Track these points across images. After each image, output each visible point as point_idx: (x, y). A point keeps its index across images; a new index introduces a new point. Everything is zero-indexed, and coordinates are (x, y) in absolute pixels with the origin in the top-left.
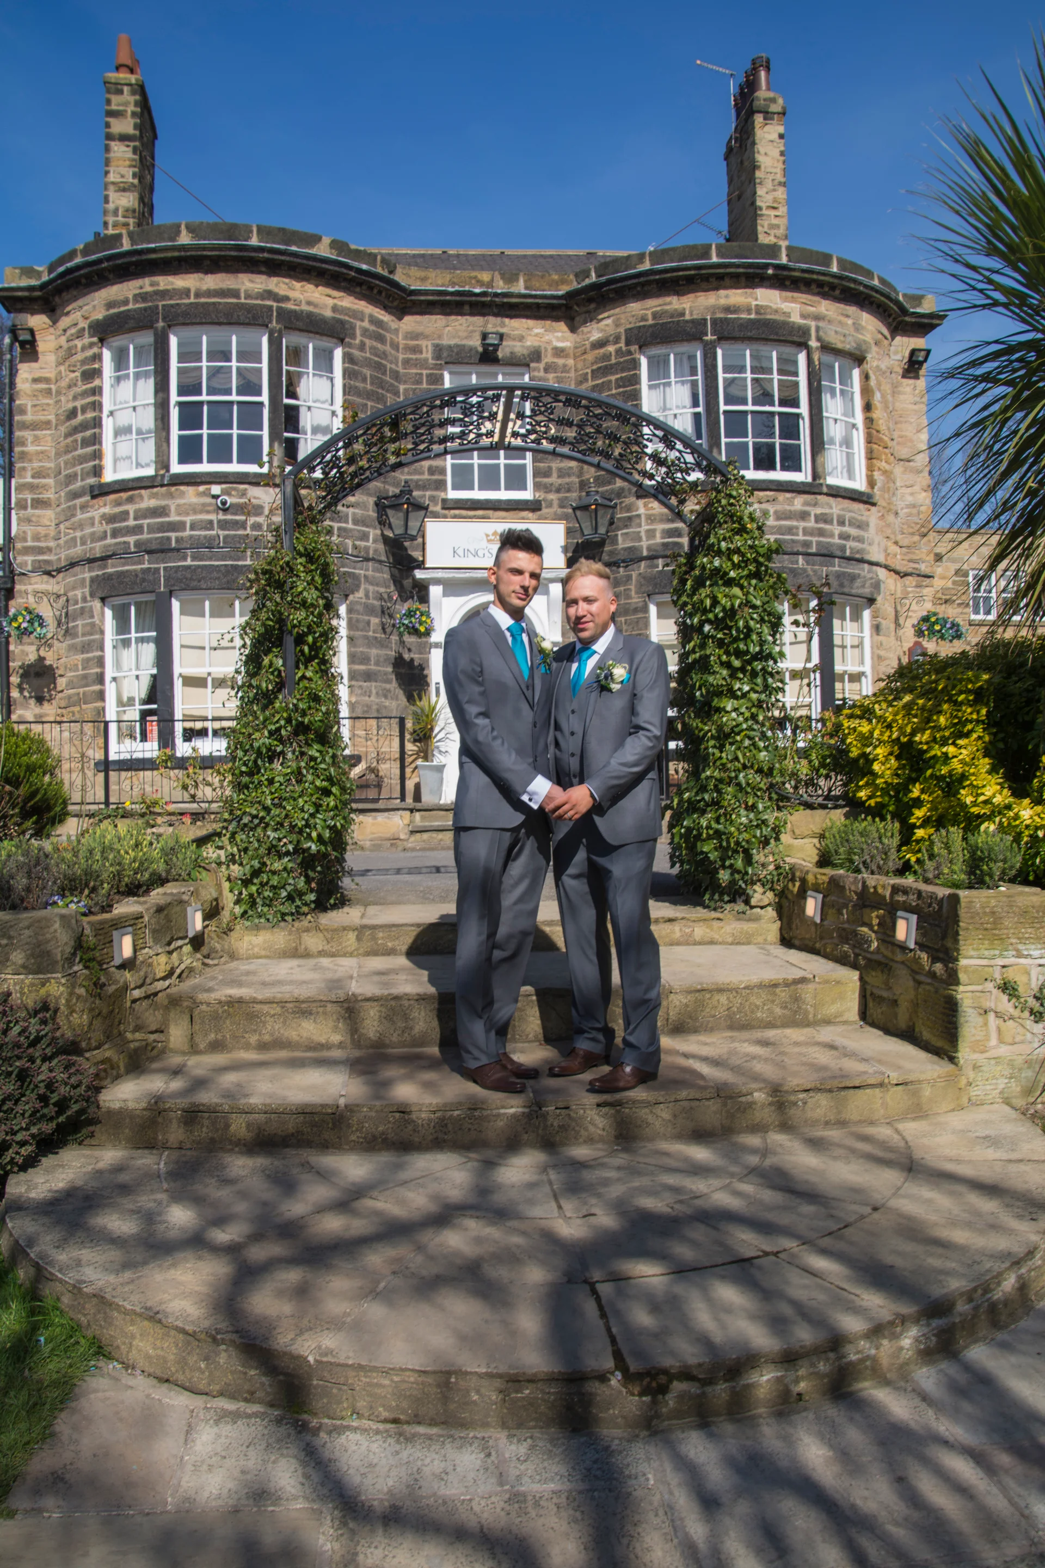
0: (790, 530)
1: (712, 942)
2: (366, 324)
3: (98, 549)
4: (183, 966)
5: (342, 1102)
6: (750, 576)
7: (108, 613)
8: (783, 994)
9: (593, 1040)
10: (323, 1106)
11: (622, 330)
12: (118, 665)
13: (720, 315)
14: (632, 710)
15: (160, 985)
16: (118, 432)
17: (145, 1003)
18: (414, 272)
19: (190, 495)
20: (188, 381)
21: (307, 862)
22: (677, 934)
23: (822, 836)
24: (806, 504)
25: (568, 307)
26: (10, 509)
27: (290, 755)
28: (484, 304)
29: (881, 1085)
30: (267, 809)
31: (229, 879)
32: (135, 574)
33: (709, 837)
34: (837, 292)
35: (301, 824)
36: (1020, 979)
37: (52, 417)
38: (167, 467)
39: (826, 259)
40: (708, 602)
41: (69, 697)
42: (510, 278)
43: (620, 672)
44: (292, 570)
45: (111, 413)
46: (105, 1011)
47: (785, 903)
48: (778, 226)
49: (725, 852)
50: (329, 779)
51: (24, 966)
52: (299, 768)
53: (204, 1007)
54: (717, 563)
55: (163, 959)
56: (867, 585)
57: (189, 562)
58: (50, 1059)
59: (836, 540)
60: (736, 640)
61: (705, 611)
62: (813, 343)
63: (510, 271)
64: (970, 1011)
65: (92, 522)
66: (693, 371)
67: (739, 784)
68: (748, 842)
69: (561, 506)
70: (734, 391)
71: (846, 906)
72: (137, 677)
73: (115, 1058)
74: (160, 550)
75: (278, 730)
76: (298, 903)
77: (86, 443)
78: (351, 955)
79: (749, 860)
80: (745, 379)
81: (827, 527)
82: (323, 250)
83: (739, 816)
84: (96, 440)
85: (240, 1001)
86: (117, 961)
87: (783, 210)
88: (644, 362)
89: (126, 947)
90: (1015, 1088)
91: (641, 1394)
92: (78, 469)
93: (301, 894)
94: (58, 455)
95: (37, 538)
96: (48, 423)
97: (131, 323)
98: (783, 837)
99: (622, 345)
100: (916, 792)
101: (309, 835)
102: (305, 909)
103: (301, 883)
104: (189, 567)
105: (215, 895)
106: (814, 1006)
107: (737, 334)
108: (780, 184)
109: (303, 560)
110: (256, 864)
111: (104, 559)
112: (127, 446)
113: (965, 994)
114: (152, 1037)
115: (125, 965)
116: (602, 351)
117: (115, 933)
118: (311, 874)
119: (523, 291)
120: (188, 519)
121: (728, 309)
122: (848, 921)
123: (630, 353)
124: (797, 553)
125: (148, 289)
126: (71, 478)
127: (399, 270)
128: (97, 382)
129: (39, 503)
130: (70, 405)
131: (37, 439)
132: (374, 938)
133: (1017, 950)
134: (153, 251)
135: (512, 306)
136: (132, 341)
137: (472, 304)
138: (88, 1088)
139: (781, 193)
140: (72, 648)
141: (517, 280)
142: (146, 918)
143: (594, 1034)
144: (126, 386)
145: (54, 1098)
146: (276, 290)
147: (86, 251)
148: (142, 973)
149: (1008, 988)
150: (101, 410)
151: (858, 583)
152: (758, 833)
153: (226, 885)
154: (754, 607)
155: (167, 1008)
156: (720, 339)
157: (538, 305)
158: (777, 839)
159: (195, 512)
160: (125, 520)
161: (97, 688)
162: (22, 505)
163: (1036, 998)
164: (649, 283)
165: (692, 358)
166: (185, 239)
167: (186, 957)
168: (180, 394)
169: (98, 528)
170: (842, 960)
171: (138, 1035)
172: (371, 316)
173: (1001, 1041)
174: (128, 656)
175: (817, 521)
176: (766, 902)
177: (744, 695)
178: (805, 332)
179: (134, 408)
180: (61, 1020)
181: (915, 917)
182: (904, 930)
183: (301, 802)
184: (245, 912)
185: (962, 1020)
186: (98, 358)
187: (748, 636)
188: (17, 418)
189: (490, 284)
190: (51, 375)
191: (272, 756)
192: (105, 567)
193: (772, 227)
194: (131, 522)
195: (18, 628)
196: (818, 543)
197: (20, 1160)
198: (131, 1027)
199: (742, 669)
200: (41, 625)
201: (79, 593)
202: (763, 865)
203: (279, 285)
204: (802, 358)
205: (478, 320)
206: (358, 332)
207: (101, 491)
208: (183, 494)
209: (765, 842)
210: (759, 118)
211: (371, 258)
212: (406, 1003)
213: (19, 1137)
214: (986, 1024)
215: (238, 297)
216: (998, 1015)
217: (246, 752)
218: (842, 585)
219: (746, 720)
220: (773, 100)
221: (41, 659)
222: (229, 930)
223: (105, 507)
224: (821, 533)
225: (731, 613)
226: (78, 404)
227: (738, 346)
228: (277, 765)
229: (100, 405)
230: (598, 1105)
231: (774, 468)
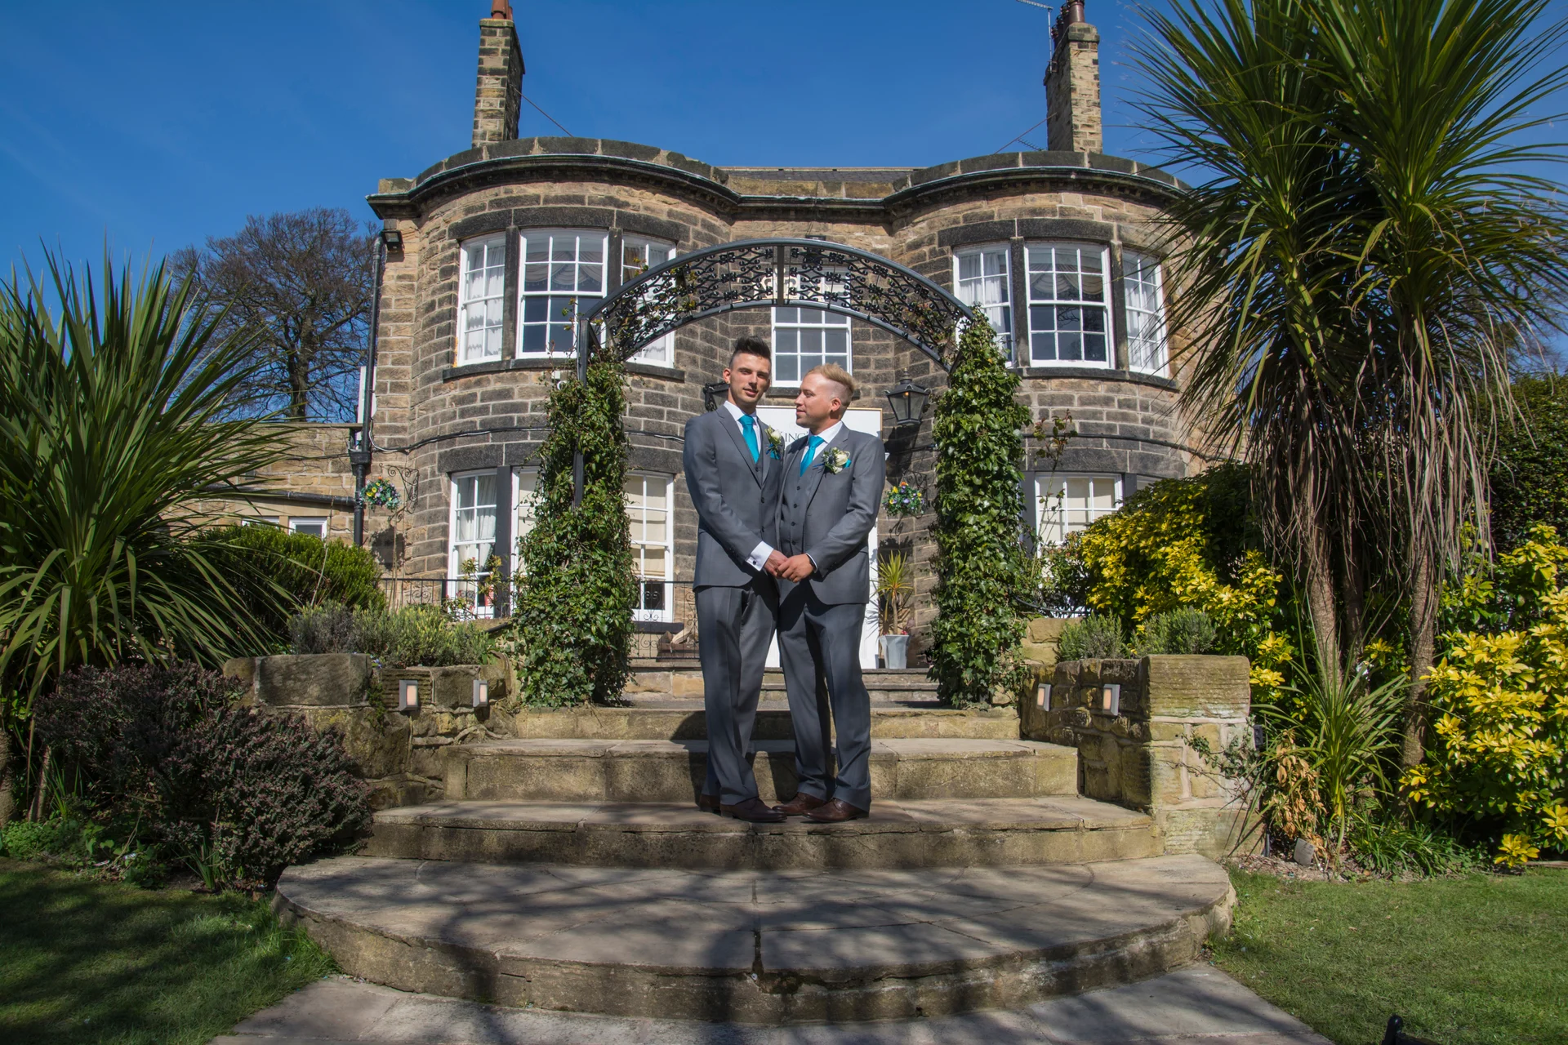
0: (1094, 415)
1: (955, 736)
2: (699, 228)
3: (447, 427)
4: (466, 732)
5: (581, 824)
6: (991, 404)
7: (454, 487)
8: (1004, 766)
9: (815, 786)
10: (564, 824)
11: (935, 232)
12: (461, 534)
13: (1026, 217)
14: (849, 491)
15: (442, 740)
16: (471, 323)
17: (426, 751)
18: (745, 181)
19: (533, 378)
20: (534, 278)
21: (589, 654)
22: (923, 728)
23: (1059, 641)
24: (1110, 390)
25: (886, 213)
26: (372, 392)
27: (576, 559)
28: (808, 210)
29: (1076, 828)
30: (553, 606)
31: (517, 668)
32: (480, 451)
33: (954, 640)
34: (1138, 195)
35: (581, 618)
36: (1211, 738)
37: (413, 311)
38: (513, 355)
39: (1127, 165)
40: (952, 427)
41: (415, 564)
42: (834, 187)
43: (842, 457)
44: (583, 397)
45: (465, 306)
46: (387, 746)
47: (1024, 700)
48: (1093, 143)
49: (968, 653)
50: (609, 580)
51: (318, 698)
52: (583, 570)
53: (478, 759)
54: (960, 393)
55: (446, 718)
56: (1172, 466)
57: (529, 440)
58: (334, 773)
59: (1140, 425)
60: (977, 460)
61: (950, 436)
62: (1115, 242)
63: (832, 180)
64: (1162, 764)
65: (443, 403)
66: (1002, 269)
67: (980, 591)
68: (988, 642)
69: (878, 395)
70: (1041, 287)
71: (1068, 690)
72: (478, 546)
73: (394, 790)
74: (503, 429)
75: (565, 536)
76: (577, 689)
77: (441, 332)
78: (622, 737)
79: (989, 659)
80: (1051, 276)
81: (1131, 412)
82: (661, 161)
83: (979, 618)
84: (451, 329)
85: (510, 754)
86: (402, 707)
87: (1097, 128)
88: (956, 261)
89: (411, 696)
90: (1209, 840)
91: (772, 992)
92: (433, 355)
93: (580, 683)
94: (416, 343)
95: (393, 418)
96: (410, 315)
97: (487, 226)
98: (1023, 641)
99: (936, 245)
100: (1140, 594)
101: (589, 629)
102: (583, 696)
103: (581, 672)
104: (529, 445)
105: (501, 676)
106: (1035, 778)
107: (1043, 234)
108: (1095, 104)
109: (594, 390)
110: (540, 652)
111: (452, 437)
112: (478, 336)
113: (1157, 749)
114: (430, 782)
115: (408, 712)
116: (917, 252)
117: (402, 683)
118: (590, 665)
119: (845, 198)
120: (530, 401)
121: (1033, 211)
122: (1070, 705)
123: (942, 253)
124: (1102, 437)
125: (503, 196)
126: (427, 364)
127: (731, 180)
128: (454, 278)
129: (396, 387)
130: (429, 299)
131: (398, 329)
132: (644, 724)
133: (1207, 710)
134: (509, 162)
135: (835, 212)
136: (487, 242)
137: (797, 210)
138: (364, 802)
139: (1096, 113)
140: (420, 518)
141: (839, 189)
142: (432, 678)
143: (816, 781)
144: (481, 283)
145: (333, 804)
146: (617, 197)
147: (450, 164)
148: (425, 724)
149: (1198, 744)
150: (456, 303)
151: (1162, 465)
152: (998, 635)
153: (515, 673)
154: (994, 431)
155: (446, 759)
156: (1026, 239)
157: (858, 211)
158: (1018, 643)
159: (536, 395)
160: (474, 401)
161: (441, 555)
162: (382, 389)
163: (1227, 755)
164: (960, 189)
165: (1001, 257)
166: (537, 151)
167: (470, 724)
168: (527, 288)
169: (449, 409)
170: (1065, 742)
171: (417, 777)
172: (703, 220)
173: (1194, 794)
174: (471, 527)
175: (1120, 406)
176: (1007, 700)
177: (986, 511)
178: (1107, 231)
179: (486, 302)
180: (346, 745)
181: (1117, 687)
182: (1111, 699)
183: (583, 599)
184: (529, 697)
185: (1154, 773)
186: (456, 256)
187: (987, 456)
188: (382, 311)
189: (815, 192)
190: (415, 273)
191: (560, 558)
192: (453, 444)
193: (1088, 143)
194: (478, 404)
195: (372, 498)
196: (1122, 427)
197: (297, 851)
198: (412, 768)
199: (984, 487)
200: (393, 496)
201: (428, 468)
202: (1004, 666)
203: (619, 192)
204: (1105, 256)
205: (803, 225)
206: (691, 235)
207: (452, 376)
208: (525, 378)
209: (1005, 644)
210: (1074, 47)
211: (705, 169)
212: (656, 761)
213: (299, 832)
214: (1178, 778)
215: (582, 202)
216: (1190, 770)
217: (537, 555)
218: (1145, 467)
219: (987, 533)
220: (1088, 30)
221: (392, 529)
222: (514, 712)
223: (456, 390)
224: (1125, 417)
225: (972, 436)
226: (436, 298)
227: (1043, 245)
228: (564, 567)
229: (456, 299)
230: (810, 833)
231: (1079, 358)
